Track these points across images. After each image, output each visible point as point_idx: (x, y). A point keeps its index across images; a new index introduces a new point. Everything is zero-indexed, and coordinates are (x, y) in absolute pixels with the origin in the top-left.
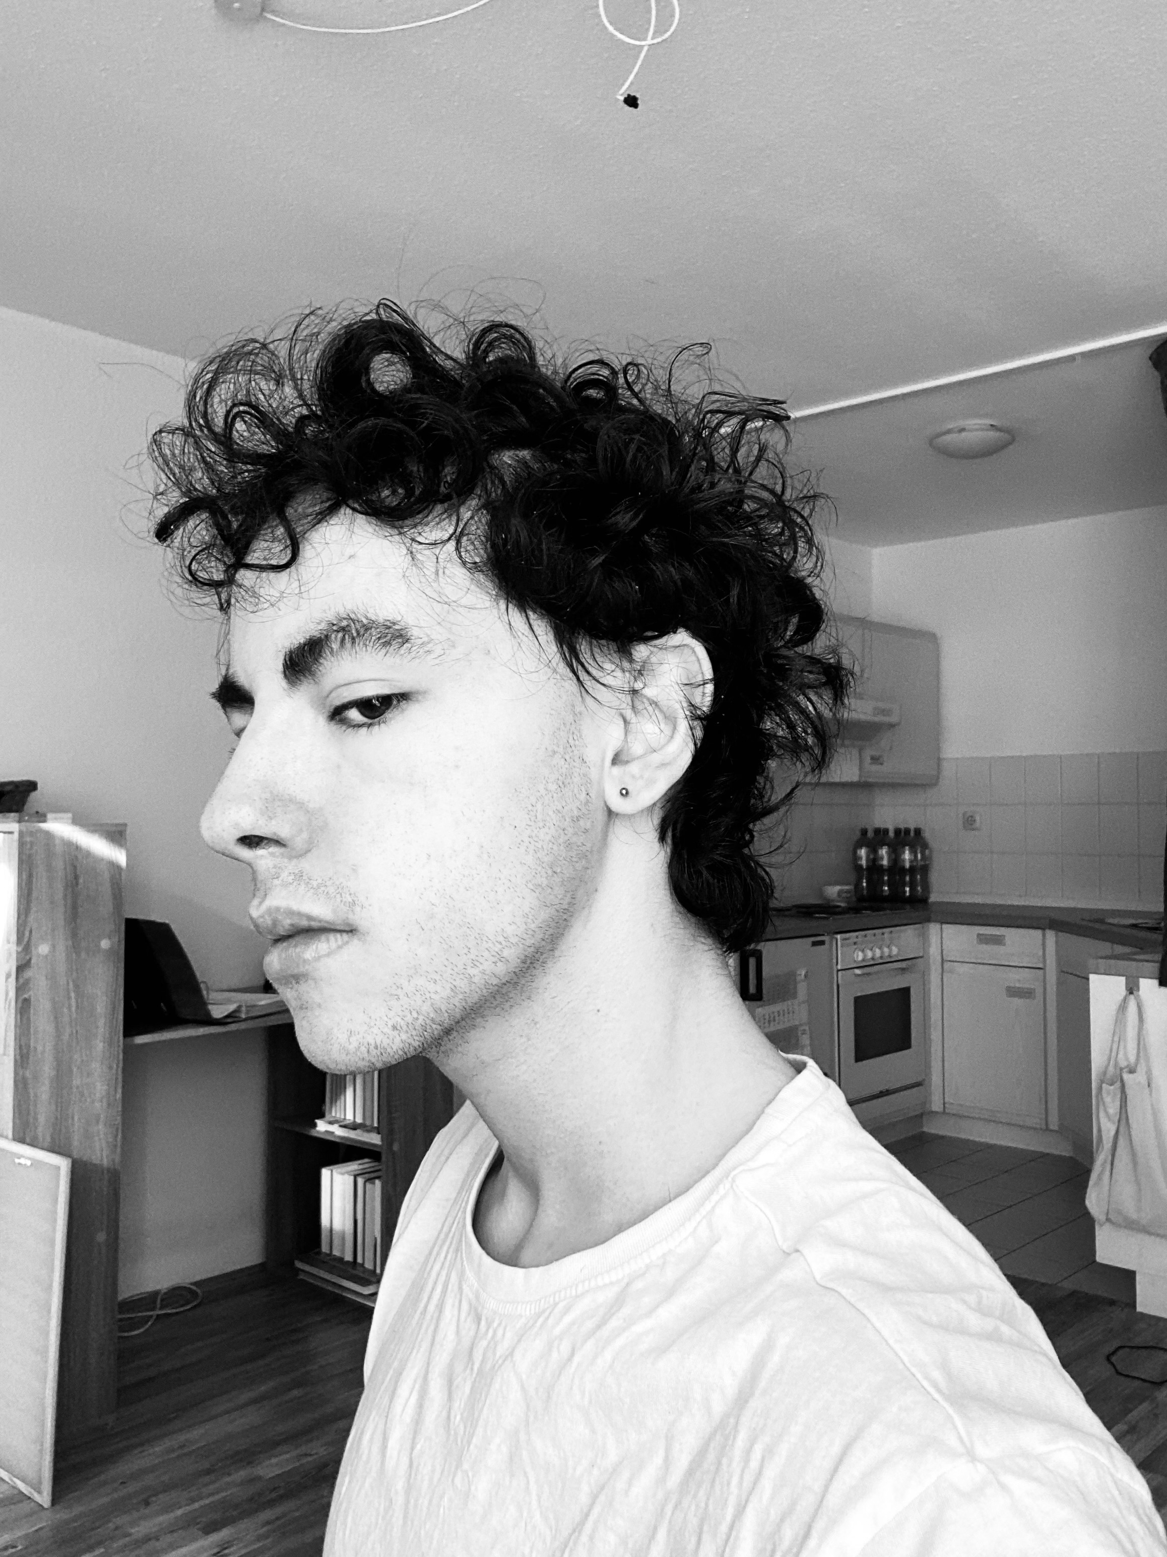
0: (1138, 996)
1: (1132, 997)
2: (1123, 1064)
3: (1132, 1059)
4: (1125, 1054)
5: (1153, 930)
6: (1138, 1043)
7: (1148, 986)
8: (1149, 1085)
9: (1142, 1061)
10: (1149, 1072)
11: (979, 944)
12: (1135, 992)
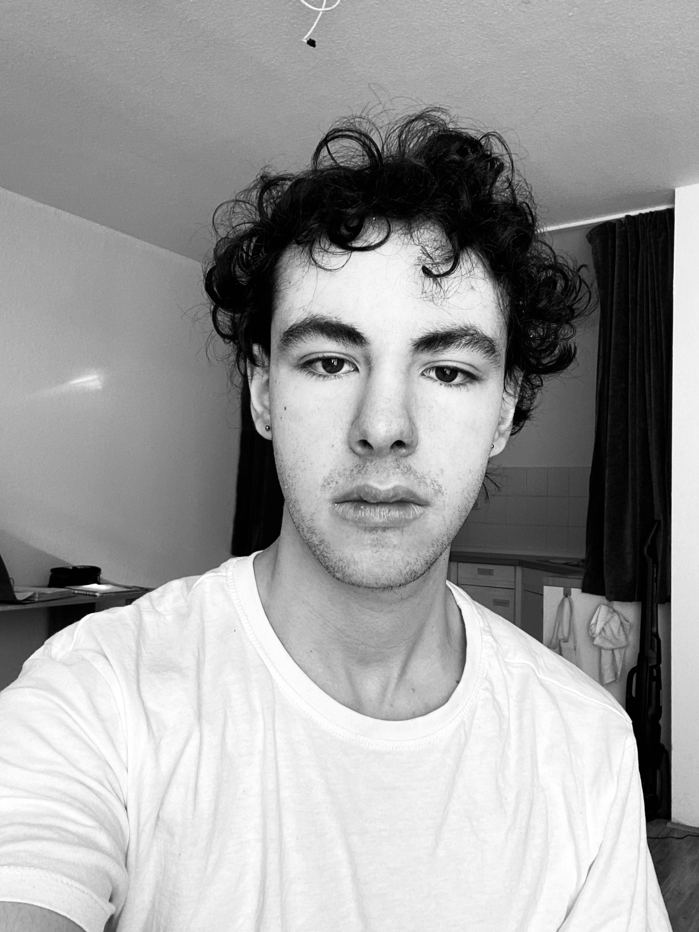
0: (570, 598)
1: (567, 599)
2: (561, 637)
3: (566, 634)
4: (562, 631)
5: (577, 566)
6: (570, 625)
7: (576, 592)
8: (575, 649)
9: (572, 636)
10: (575, 642)
11: (478, 574)
12: (568, 596)
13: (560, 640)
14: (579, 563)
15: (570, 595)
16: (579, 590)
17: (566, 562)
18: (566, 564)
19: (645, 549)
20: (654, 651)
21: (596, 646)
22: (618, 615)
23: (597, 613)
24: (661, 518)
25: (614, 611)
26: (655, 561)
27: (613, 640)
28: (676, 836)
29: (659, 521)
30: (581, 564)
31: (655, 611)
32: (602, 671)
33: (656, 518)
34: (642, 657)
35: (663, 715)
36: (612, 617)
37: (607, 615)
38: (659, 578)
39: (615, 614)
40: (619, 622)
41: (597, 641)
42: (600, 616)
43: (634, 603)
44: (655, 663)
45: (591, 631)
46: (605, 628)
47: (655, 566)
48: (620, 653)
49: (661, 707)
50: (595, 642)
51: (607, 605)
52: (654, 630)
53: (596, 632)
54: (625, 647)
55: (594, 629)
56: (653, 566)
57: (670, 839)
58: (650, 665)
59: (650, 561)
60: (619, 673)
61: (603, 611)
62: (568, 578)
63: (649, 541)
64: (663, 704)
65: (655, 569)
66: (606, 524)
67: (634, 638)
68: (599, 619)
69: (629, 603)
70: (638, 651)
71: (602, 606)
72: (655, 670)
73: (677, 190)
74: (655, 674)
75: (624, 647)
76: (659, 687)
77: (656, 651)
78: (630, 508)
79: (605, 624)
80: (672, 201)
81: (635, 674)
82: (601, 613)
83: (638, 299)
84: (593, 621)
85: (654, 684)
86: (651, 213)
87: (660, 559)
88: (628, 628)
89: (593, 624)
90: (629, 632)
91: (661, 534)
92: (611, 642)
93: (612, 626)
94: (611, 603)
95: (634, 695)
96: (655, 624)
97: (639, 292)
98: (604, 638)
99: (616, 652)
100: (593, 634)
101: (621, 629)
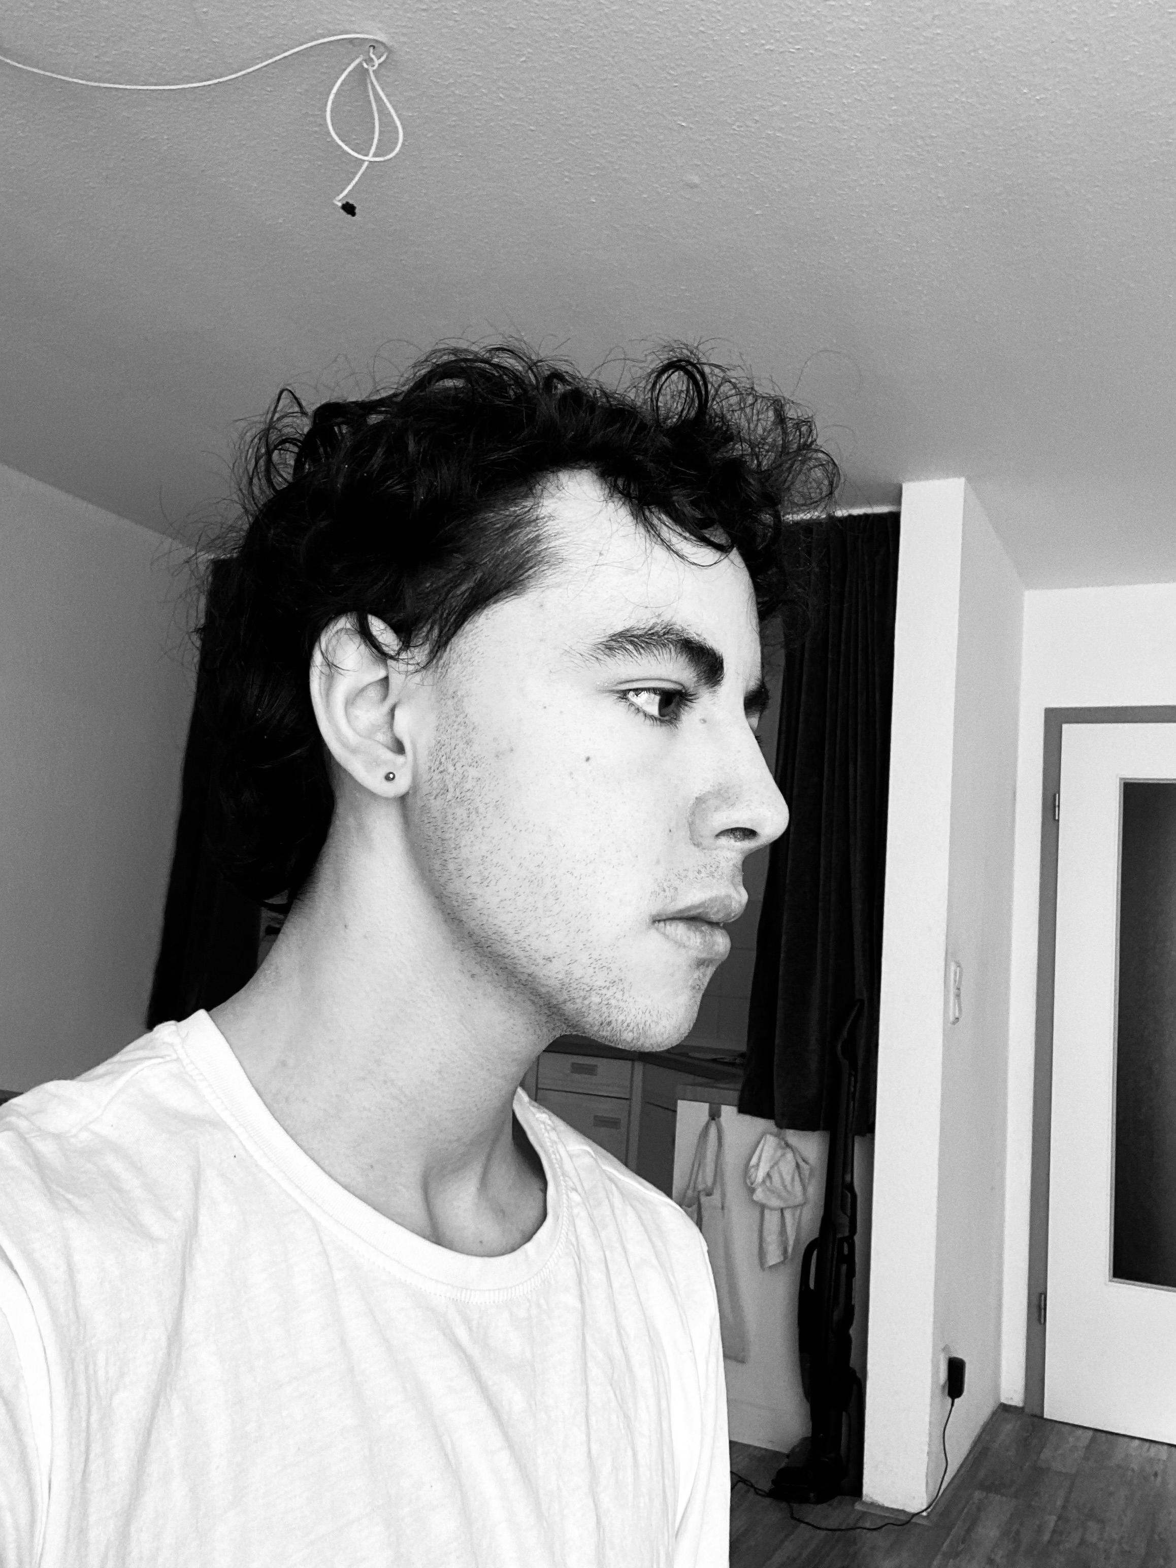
0: (719, 1122)
1: (713, 1122)
2: (701, 1187)
3: (709, 1182)
4: (704, 1178)
5: (732, 1064)
6: (716, 1167)
7: (728, 1112)
8: (723, 1208)
9: (718, 1185)
10: (723, 1195)
11: (572, 1072)
12: (717, 1119)
13: (699, 1192)
14: (735, 1059)
15: (719, 1116)
16: (734, 1109)
17: (714, 1057)
18: (714, 1061)
19: (839, 1048)
20: (846, 1214)
21: (755, 1203)
22: (792, 1150)
23: (760, 1146)
24: (865, 995)
25: (788, 1145)
26: (853, 1066)
27: (784, 1194)
28: (868, 1525)
29: (862, 1001)
30: (738, 1061)
31: (850, 1147)
32: (764, 1245)
33: (857, 997)
34: (828, 1222)
35: (855, 1322)
36: (783, 1155)
37: (775, 1152)
38: (857, 1094)
39: (788, 1150)
40: (794, 1164)
41: (759, 1195)
42: (764, 1155)
43: (817, 1133)
44: (847, 1234)
45: (750, 1178)
46: (771, 1174)
47: (853, 1073)
48: (794, 1215)
49: (853, 1307)
50: (755, 1198)
51: (776, 1136)
52: (848, 1178)
53: (757, 1181)
54: (802, 1205)
55: (754, 1176)
56: (850, 1075)
57: (859, 1530)
58: (839, 1236)
59: (845, 1063)
60: (790, 1250)
61: (770, 1145)
62: (717, 1088)
63: (845, 1034)
64: (856, 1301)
65: (853, 1079)
66: (780, 1003)
67: (815, 1190)
68: (763, 1158)
69: (809, 1133)
70: (821, 1213)
71: (768, 1136)
72: (846, 1245)
73: (905, 487)
74: (846, 1251)
75: (798, 1206)
76: (851, 1273)
77: (849, 1212)
78: (818, 975)
79: (772, 1167)
80: (898, 500)
81: (815, 1253)
82: (766, 1148)
83: (843, 647)
84: (754, 1161)
85: (844, 1268)
86: (866, 516)
87: (860, 1063)
88: (807, 1173)
89: (753, 1166)
90: (809, 1180)
91: (864, 1022)
92: (780, 1197)
93: (782, 1169)
94: (783, 1131)
95: (812, 1286)
96: (849, 1170)
97: (843, 636)
98: (769, 1190)
99: (788, 1215)
100: (752, 1184)
101: (797, 1175)
